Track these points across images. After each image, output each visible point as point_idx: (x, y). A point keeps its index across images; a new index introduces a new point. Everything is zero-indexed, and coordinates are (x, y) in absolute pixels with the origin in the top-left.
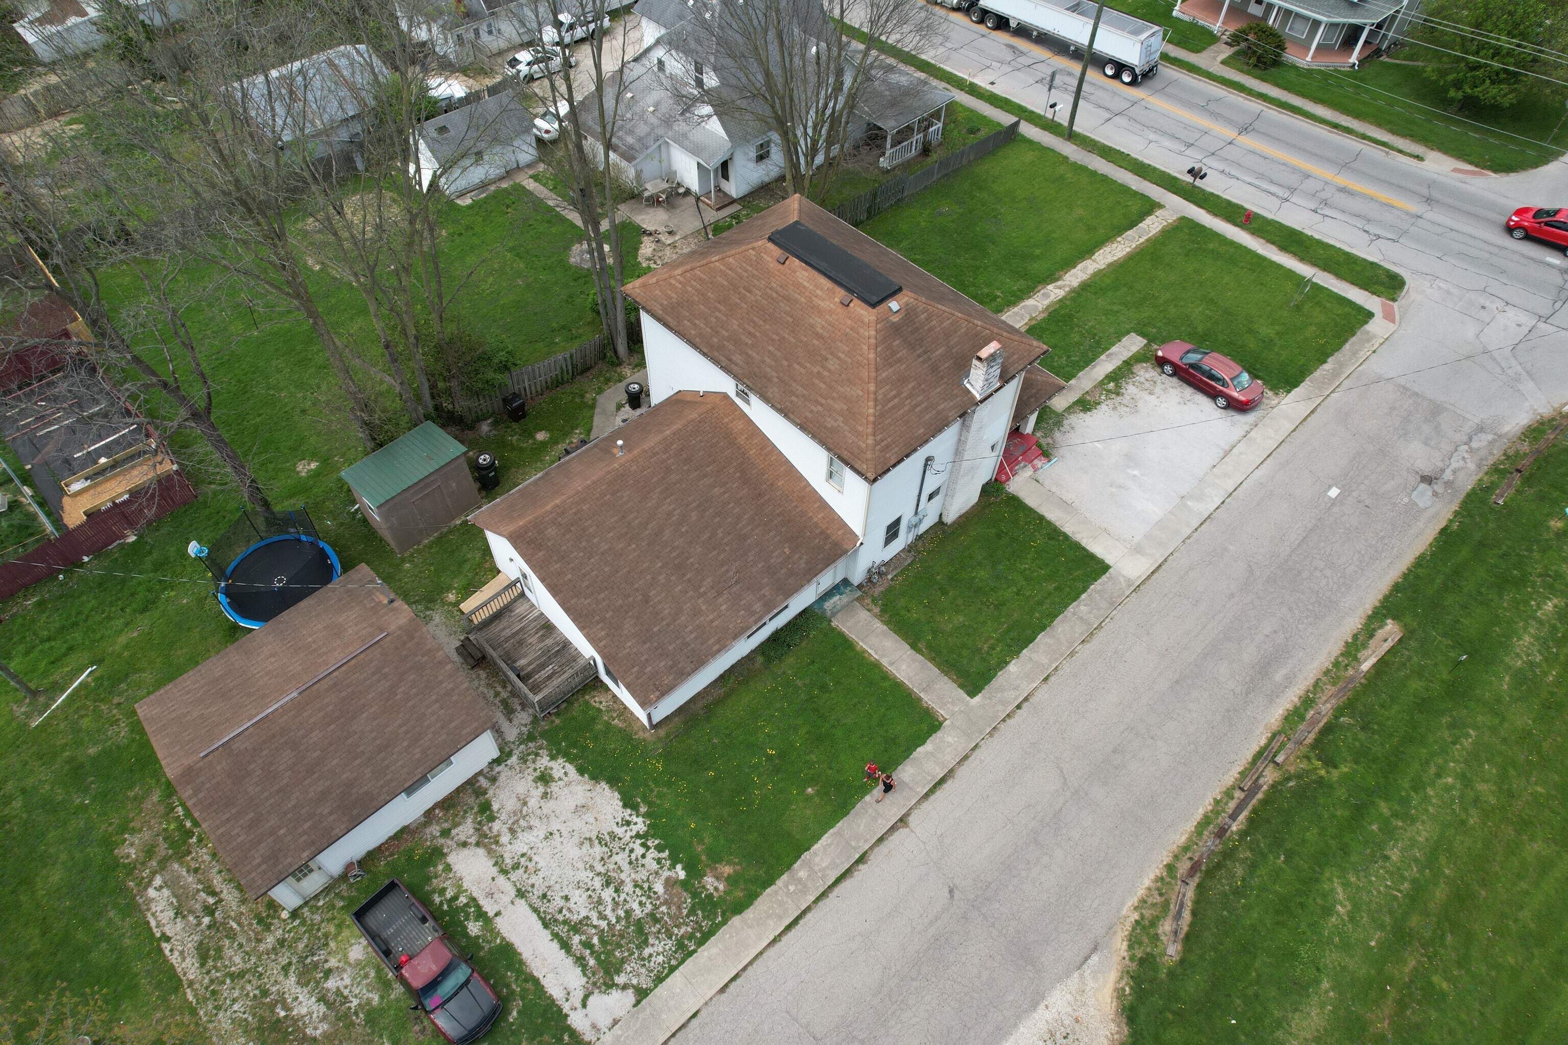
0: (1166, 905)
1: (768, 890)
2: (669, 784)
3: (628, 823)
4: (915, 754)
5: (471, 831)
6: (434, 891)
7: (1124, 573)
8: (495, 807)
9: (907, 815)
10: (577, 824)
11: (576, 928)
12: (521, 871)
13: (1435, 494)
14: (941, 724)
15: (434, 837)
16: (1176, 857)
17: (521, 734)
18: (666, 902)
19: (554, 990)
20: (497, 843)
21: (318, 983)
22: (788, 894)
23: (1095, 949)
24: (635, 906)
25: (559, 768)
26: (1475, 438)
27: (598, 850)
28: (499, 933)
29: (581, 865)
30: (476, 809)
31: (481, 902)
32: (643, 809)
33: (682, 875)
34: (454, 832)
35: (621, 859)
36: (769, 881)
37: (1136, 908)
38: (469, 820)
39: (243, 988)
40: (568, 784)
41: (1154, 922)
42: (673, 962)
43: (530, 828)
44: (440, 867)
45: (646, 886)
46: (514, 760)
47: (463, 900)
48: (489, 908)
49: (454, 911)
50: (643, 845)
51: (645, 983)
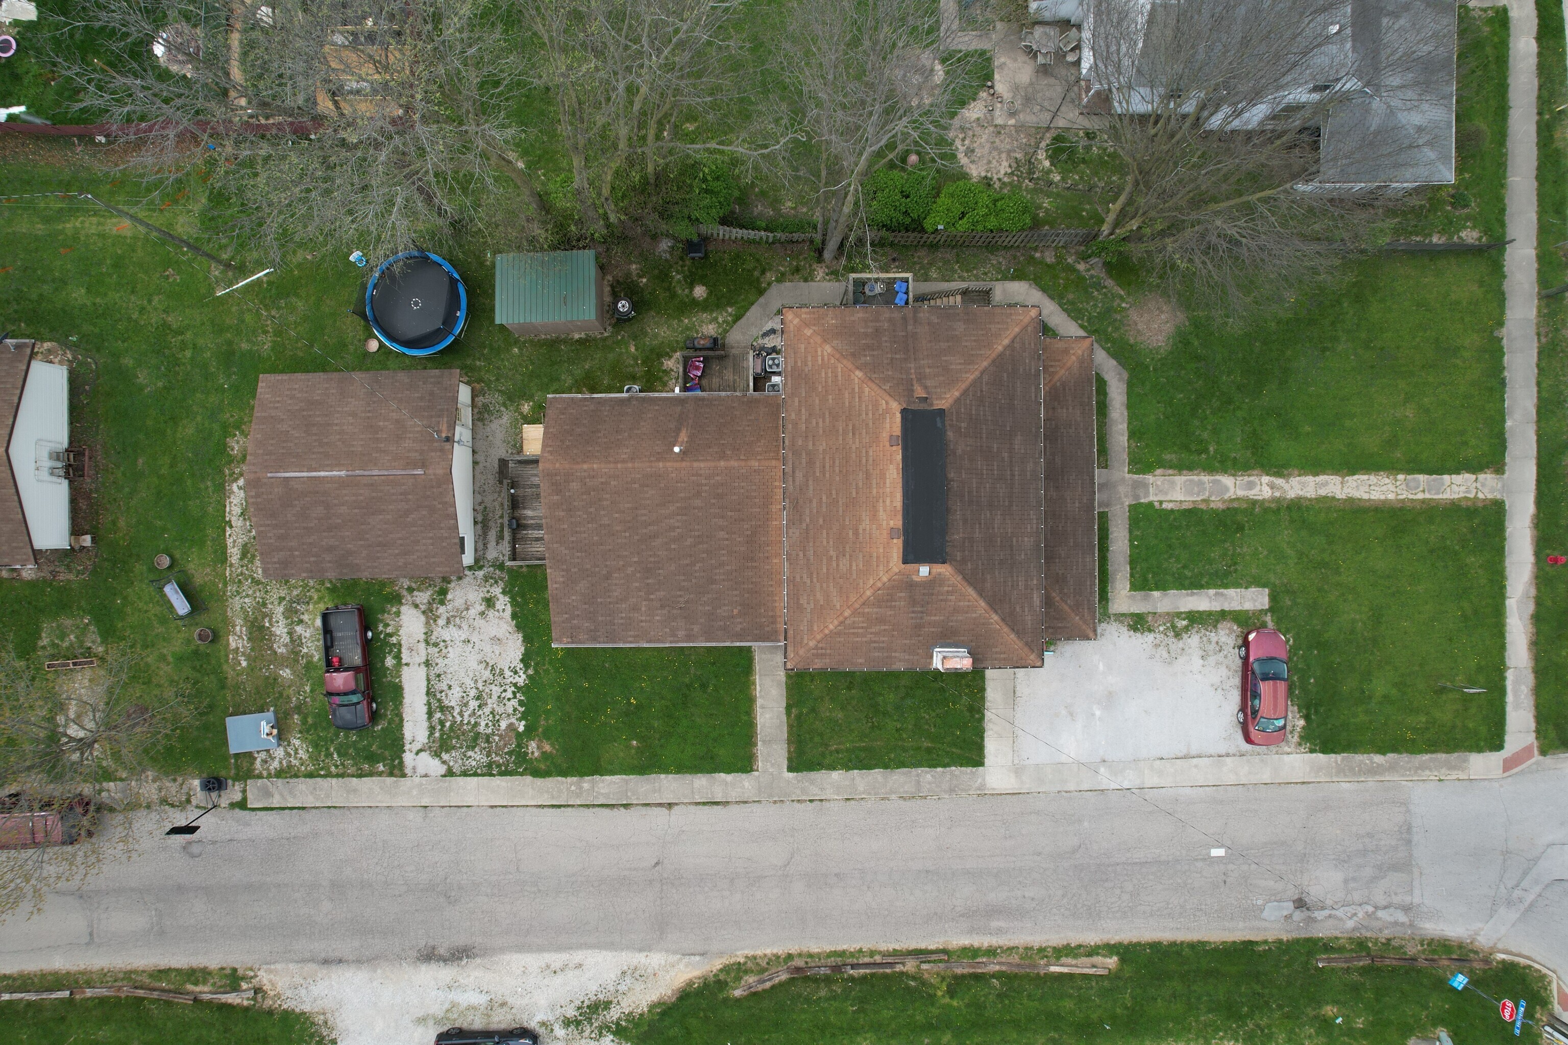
0: (763, 970)
1: (559, 778)
2: (557, 670)
3: (516, 673)
4: (716, 775)
5: (425, 601)
6: (382, 621)
7: (987, 778)
8: (449, 597)
9: (676, 804)
10: (488, 648)
11: (443, 709)
12: (437, 650)
13: (1288, 917)
14: (752, 770)
15: (402, 587)
16: (800, 955)
17: (497, 559)
18: (500, 736)
19: (409, 731)
20: (435, 621)
21: (292, 623)
22: (568, 789)
23: (702, 955)
24: (483, 724)
25: (503, 602)
26: (1392, 910)
27: (487, 674)
28: (400, 676)
29: (471, 675)
30: (437, 589)
31: (403, 650)
32: (531, 672)
33: (521, 729)
34: (416, 593)
35: (496, 690)
36: (564, 773)
37: (747, 957)
38: (429, 593)
39: (255, 592)
40: (501, 618)
41: (746, 972)
42: (479, 771)
43: (460, 627)
44: (394, 609)
45: (497, 717)
46: (480, 574)
47: (394, 640)
48: (405, 657)
49: (386, 643)
50: (514, 693)
51: (456, 769)
